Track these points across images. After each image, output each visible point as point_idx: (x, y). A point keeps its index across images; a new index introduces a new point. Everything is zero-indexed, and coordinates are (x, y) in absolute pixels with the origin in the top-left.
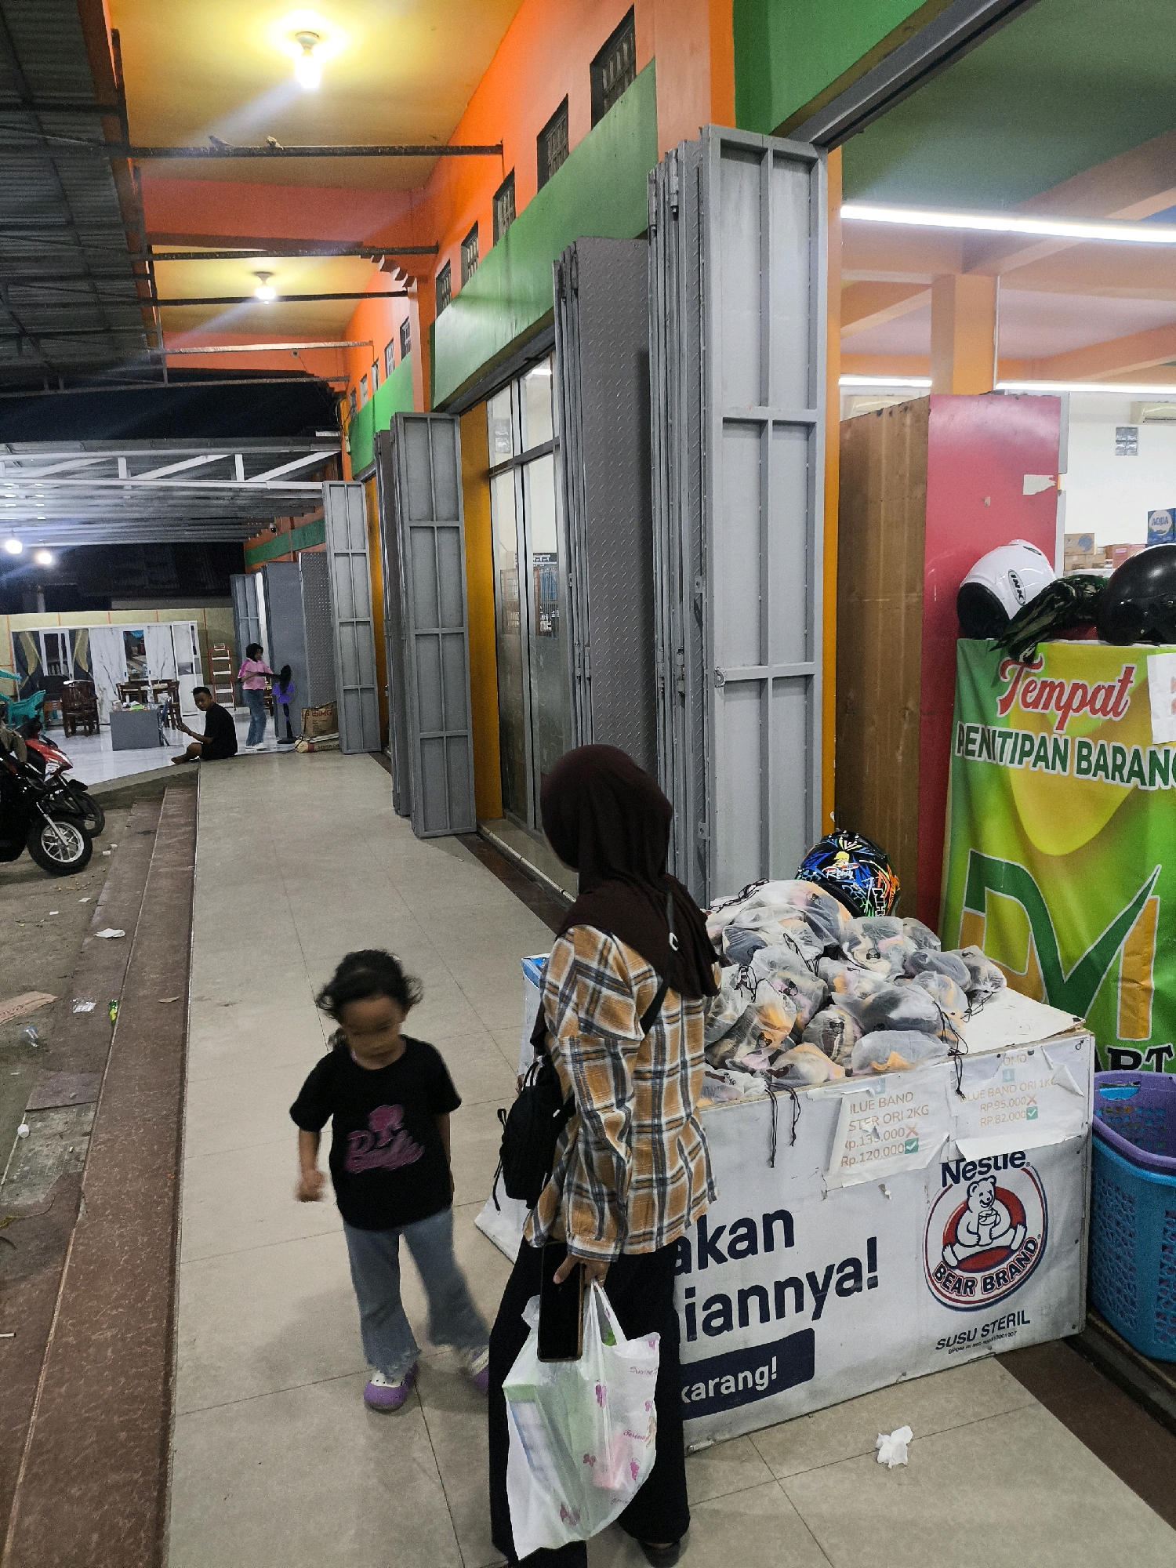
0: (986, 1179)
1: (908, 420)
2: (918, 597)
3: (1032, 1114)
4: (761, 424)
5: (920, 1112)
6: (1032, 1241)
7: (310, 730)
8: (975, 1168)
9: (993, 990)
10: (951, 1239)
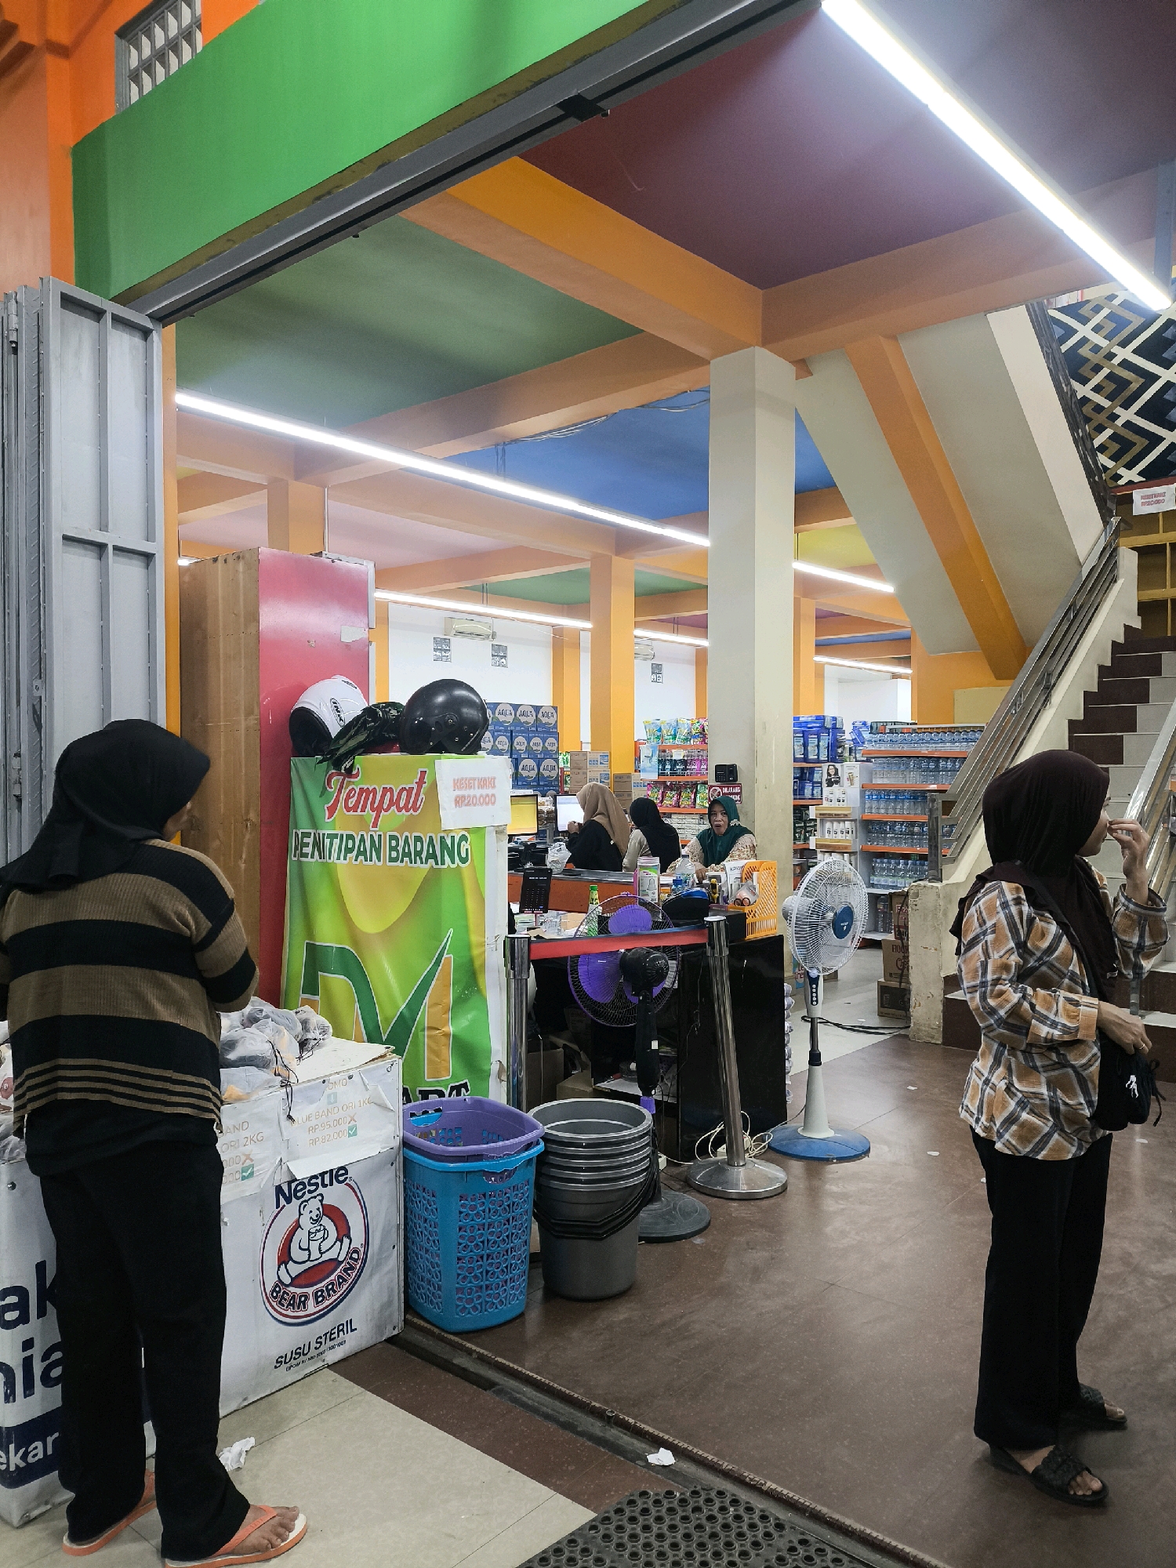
0: (315, 1197)
1: (241, 567)
2: (256, 719)
3: (353, 1132)
4: (101, 547)
5: (255, 1139)
6: (356, 1251)
8: (305, 1188)
9: (321, 1037)
10: (285, 1257)
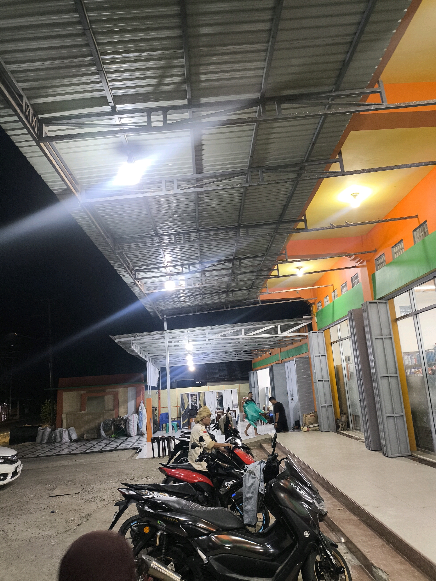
7: (307, 423)
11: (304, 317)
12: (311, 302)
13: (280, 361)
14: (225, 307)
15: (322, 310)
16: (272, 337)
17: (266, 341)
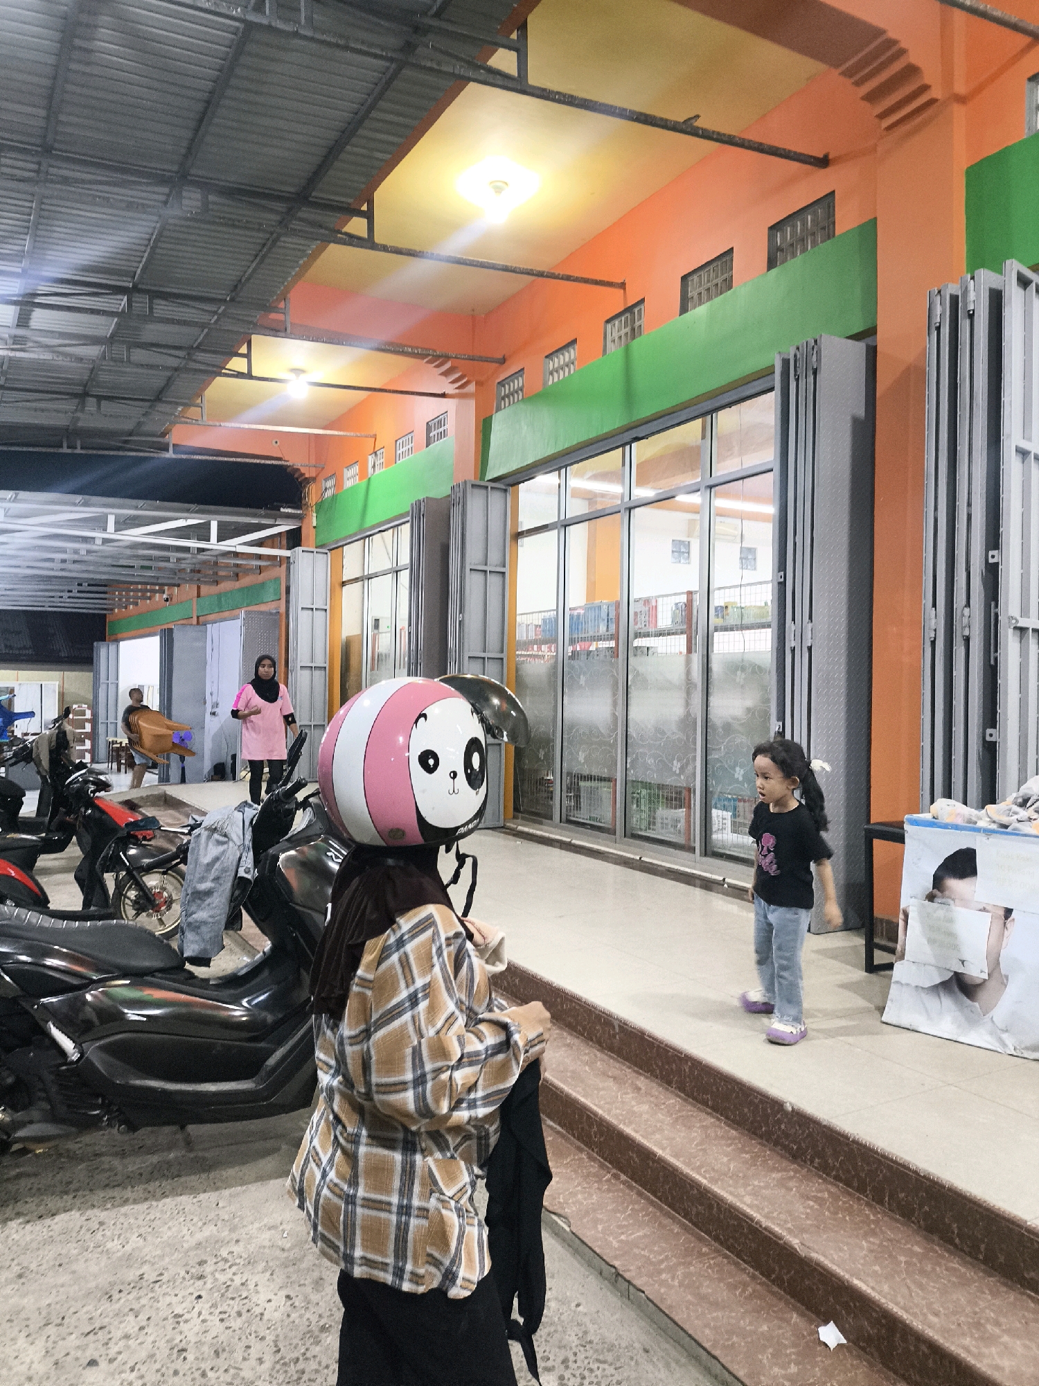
4: (1024, 454)
11: (282, 510)
12: (307, 476)
13: (195, 618)
14: (65, 445)
15: (334, 497)
16: (187, 549)
17: (167, 560)
